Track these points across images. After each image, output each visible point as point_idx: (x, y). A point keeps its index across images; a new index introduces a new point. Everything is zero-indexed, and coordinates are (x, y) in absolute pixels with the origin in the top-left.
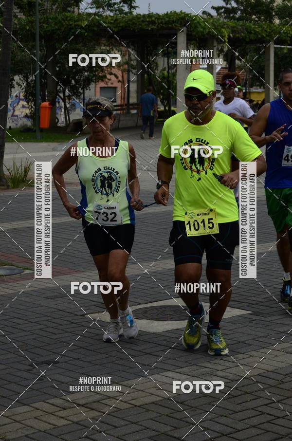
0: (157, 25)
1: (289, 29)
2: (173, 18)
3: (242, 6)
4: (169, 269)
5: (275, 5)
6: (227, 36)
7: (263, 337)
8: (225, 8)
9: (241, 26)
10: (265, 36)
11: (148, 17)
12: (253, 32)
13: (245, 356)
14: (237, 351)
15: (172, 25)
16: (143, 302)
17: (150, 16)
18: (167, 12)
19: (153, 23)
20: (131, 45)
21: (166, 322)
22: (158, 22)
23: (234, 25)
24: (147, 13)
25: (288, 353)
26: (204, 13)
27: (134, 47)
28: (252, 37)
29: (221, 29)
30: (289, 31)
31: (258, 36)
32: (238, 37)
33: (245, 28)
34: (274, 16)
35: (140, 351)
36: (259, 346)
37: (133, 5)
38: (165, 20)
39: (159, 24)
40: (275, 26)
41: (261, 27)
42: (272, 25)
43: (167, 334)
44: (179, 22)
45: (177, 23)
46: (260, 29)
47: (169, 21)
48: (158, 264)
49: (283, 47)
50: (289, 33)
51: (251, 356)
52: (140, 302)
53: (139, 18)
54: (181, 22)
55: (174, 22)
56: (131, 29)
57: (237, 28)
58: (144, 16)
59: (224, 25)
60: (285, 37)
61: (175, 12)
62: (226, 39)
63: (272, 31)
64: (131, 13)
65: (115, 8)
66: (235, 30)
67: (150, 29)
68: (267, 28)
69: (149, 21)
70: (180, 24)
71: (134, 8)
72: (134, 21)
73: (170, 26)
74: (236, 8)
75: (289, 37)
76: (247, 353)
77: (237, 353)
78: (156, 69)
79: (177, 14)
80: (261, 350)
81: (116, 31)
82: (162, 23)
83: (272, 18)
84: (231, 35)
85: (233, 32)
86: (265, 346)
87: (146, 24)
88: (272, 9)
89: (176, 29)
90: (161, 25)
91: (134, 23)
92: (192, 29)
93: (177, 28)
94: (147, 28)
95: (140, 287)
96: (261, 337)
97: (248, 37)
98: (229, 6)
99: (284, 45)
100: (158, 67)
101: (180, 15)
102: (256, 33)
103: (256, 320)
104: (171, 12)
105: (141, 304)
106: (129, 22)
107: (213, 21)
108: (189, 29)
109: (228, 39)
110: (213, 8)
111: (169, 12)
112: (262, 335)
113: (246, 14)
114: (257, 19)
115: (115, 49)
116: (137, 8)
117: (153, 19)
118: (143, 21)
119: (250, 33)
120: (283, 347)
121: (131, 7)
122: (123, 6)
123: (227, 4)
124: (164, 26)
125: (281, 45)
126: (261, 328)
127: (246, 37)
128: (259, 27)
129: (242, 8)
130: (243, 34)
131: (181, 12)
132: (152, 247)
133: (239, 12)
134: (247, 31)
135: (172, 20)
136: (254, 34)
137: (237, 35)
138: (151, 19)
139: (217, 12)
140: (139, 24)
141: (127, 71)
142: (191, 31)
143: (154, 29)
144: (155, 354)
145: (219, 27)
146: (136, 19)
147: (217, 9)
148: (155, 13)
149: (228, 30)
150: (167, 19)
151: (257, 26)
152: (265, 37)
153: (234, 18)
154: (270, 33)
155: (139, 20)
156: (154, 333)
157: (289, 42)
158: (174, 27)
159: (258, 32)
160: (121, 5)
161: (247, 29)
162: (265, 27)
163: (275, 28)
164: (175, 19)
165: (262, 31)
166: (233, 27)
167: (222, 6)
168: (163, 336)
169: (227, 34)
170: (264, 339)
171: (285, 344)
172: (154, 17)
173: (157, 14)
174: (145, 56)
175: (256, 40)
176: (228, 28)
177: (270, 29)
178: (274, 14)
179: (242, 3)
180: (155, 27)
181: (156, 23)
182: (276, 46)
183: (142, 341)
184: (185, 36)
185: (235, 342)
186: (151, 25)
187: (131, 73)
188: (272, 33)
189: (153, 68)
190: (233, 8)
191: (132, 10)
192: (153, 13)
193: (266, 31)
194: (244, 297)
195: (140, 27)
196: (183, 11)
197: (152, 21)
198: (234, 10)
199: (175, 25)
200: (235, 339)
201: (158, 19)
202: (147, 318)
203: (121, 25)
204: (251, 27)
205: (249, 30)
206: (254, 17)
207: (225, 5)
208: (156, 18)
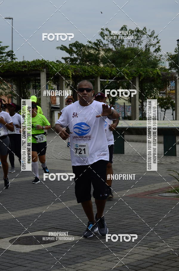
0: (28, 68)
1: (109, 69)
2: (37, 64)
3: (80, 56)
4: (35, 214)
5: (100, 55)
6: (71, 74)
7: (93, 252)
8: (70, 58)
9: (79, 68)
10: (94, 73)
11: (22, 63)
12: (87, 71)
13: (82, 264)
14: (77, 261)
15: (37, 68)
16: (17, 234)
17: (23, 62)
18: (34, 60)
19: (25, 67)
20: (13, 81)
21: (32, 246)
22: (28, 66)
23: (75, 67)
24: (22, 61)
25: (109, 261)
26: (57, 61)
27: (15, 82)
28: (87, 74)
29: (67, 70)
30: (109, 70)
31: (90, 74)
32: (78, 75)
33: (82, 69)
34: (100, 62)
35: (14, 264)
36: (90, 258)
37: (13, 57)
38: (33, 65)
39: (29, 67)
40: (100, 68)
41: (92, 68)
42: (98, 67)
43: (32, 253)
44: (41, 66)
45: (40, 67)
46: (91, 69)
47: (35, 66)
48: (28, 211)
49: (105, 80)
50: (109, 72)
51: (86, 264)
52: (16, 234)
53: (17, 64)
54: (42, 66)
55: (38, 66)
56: (12, 71)
57: (77, 69)
58: (20, 63)
59: (69, 67)
60: (107, 74)
61: (39, 60)
62: (70, 76)
63: (99, 71)
64: (12, 62)
65: (2, 59)
66: (76, 70)
67: (23, 70)
68: (96, 68)
69: (22, 66)
70: (42, 67)
71: (14, 59)
72: (14, 66)
73: (36, 68)
74: (77, 58)
75: (109, 74)
76: (83, 263)
77: (77, 263)
78: (29, 96)
79: (40, 61)
80: (92, 261)
81: (3, 72)
82: (31, 66)
83: (99, 64)
84: (74, 73)
85: (75, 71)
86: (95, 258)
87: (21, 68)
88: (99, 58)
89: (39, 71)
90: (30, 68)
91: (14, 67)
92: (49, 70)
93: (40, 69)
94: (22, 70)
95: (16, 225)
96: (92, 252)
97: (84, 74)
98: (72, 57)
99: (107, 79)
100: (30, 95)
101: (42, 61)
102: (89, 72)
103: (89, 242)
104: (36, 60)
105: (16, 235)
106: (10, 67)
107: (62, 65)
108: (48, 70)
109: (71, 76)
110: (63, 58)
111: (35, 60)
112: (93, 251)
113: (83, 62)
114: (89, 64)
115: (3, 84)
116: (16, 59)
117: (25, 64)
118: (19, 66)
119: (85, 72)
120: (106, 258)
121: (12, 58)
122: (7, 58)
123: (71, 56)
124: (32, 68)
125: (104, 79)
126: (92, 247)
127: (83, 74)
128: (91, 68)
129: (80, 58)
130: (81, 73)
131: (42, 60)
132: (25, 201)
133: (79, 60)
134: (83, 71)
135: (37, 65)
136: (88, 72)
137: (77, 74)
138: (24, 64)
139: (65, 61)
140: (17, 68)
141: (11, 98)
142: (49, 71)
143: (26, 70)
144: (24, 265)
145: (66, 69)
146: (15, 65)
147: (65, 59)
148: (26, 61)
149: (72, 70)
150: (34, 64)
151: (89, 68)
152: (94, 75)
153: (75, 64)
154: (97, 72)
155: (17, 65)
156: (24, 253)
157: (109, 77)
158: (39, 69)
159: (90, 71)
160: (6, 57)
161: (83, 70)
162: (94, 68)
163: (100, 69)
164: (39, 64)
165: (92, 70)
166: (75, 69)
167: (68, 57)
168: (29, 254)
169: (71, 73)
170: (94, 254)
171: (107, 256)
172: (26, 63)
173: (28, 61)
174: (22, 88)
175: (89, 76)
176: (72, 69)
177: (97, 70)
178: (100, 61)
179: (80, 55)
180: (27, 70)
181: (27, 67)
182: (101, 80)
183: (16, 258)
184: (45, 74)
185: (75, 256)
186: (24, 68)
187: (13, 99)
188: (99, 72)
189: (27, 95)
190: (75, 58)
191: (13, 60)
192: (25, 61)
193: (95, 70)
194: (82, 229)
195: (18, 69)
196: (44, 59)
197: (25, 65)
198: (75, 59)
199: (39, 68)
200: (76, 254)
201: (28, 64)
202: (20, 244)
203: (6, 68)
204: (86, 68)
205: (84, 70)
206: (88, 63)
207: (70, 57)
208: (27, 64)
